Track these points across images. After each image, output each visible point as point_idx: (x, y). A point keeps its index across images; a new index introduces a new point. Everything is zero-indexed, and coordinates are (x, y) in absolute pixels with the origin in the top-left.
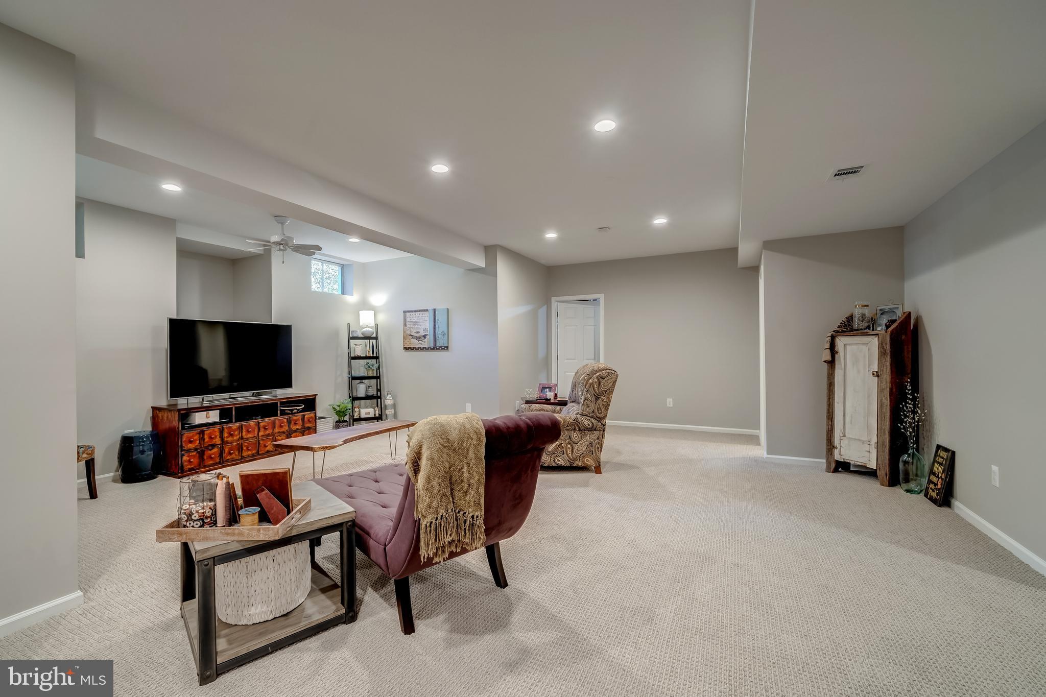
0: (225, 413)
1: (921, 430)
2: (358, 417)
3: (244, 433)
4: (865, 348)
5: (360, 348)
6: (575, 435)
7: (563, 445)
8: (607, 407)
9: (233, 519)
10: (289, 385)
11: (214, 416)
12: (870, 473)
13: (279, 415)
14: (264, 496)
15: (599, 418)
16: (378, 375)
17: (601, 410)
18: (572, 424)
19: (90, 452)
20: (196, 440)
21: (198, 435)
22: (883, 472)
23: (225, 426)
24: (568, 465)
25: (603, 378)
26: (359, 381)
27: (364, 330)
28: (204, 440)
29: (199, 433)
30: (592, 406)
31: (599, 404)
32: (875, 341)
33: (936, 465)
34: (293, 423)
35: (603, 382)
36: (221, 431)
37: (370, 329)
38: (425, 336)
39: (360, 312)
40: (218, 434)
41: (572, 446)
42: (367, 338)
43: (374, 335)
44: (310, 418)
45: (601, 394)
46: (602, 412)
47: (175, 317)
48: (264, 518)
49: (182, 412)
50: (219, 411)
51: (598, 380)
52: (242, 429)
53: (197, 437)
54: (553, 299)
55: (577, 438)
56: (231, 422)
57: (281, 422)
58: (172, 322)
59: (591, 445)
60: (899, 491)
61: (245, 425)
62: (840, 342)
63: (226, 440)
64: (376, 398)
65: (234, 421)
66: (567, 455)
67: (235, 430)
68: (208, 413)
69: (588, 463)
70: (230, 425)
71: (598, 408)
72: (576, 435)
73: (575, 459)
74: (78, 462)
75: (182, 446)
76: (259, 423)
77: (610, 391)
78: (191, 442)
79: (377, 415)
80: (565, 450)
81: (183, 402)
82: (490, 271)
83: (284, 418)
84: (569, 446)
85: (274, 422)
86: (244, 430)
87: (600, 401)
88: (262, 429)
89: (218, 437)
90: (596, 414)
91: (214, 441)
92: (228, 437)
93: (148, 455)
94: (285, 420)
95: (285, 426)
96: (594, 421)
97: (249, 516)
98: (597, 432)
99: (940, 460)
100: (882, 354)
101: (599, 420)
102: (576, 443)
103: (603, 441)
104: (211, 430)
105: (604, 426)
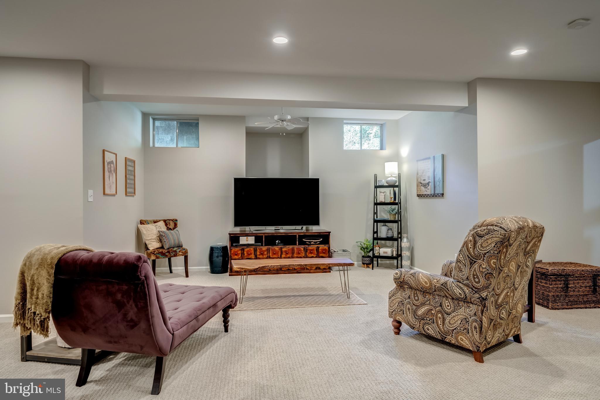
0: (258, 239)
2: (378, 255)
3: (271, 254)
5: (385, 195)
7: (433, 312)
10: (317, 223)
11: (251, 240)
13: (297, 244)
15: (476, 288)
16: (399, 219)
17: (478, 277)
18: (440, 289)
19: (184, 252)
20: (239, 254)
21: (240, 251)
23: (258, 248)
24: (439, 337)
25: (481, 236)
26: (382, 224)
27: (389, 179)
28: (244, 254)
29: (241, 250)
30: (466, 271)
31: (475, 270)
34: (308, 252)
35: (480, 242)
36: (255, 250)
37: (394, 179)
38: (428, 184)
39: (385, 163)
40: (253, 252)
41: (443, 315)
42: (392, 186)
43: (397, 184)
44: (323, 250)
45: (478, 257)
46: (479, 280)
49: (231, 235)
50: (254, 237)
51: (474, 238)
52: (270, 251)
53: (240, 252)
55: (449, 308)
56: (262, 245)
57: (299, 250)
59: (466, 320)
61: (271, 249)
63: (258, 256)
64: (396, 239)
65: (264, 245)
66: (438, 325)
67: (265, 251)
68: (247, 238)
69: (461, 342)
70: (261, 247)
71: (474, 275)
72: (448, 304)
73: (447, 333)
75: (231, 257)
76: (281, 249)
78: (236, 255)
79: (394, 255)
80: (435, 318)
81: (239, 229)
82: (471, 109)
83: (302, 247)
84: (440, 315)
85: (293, 250)
86: (271, 251)
87: (476, 266)
88: (284, 253)
89: (253, 254)
90: (471, 282)
91: (250, 256)
92: (259, 255)
93: (220, 259)
94: (302, 249)
95: (302, 253)
98: (474, 306)
101: (477, 290)
102: (448, 314)
103: (485, 320)
104: (248, 249)
105: (483, 300)
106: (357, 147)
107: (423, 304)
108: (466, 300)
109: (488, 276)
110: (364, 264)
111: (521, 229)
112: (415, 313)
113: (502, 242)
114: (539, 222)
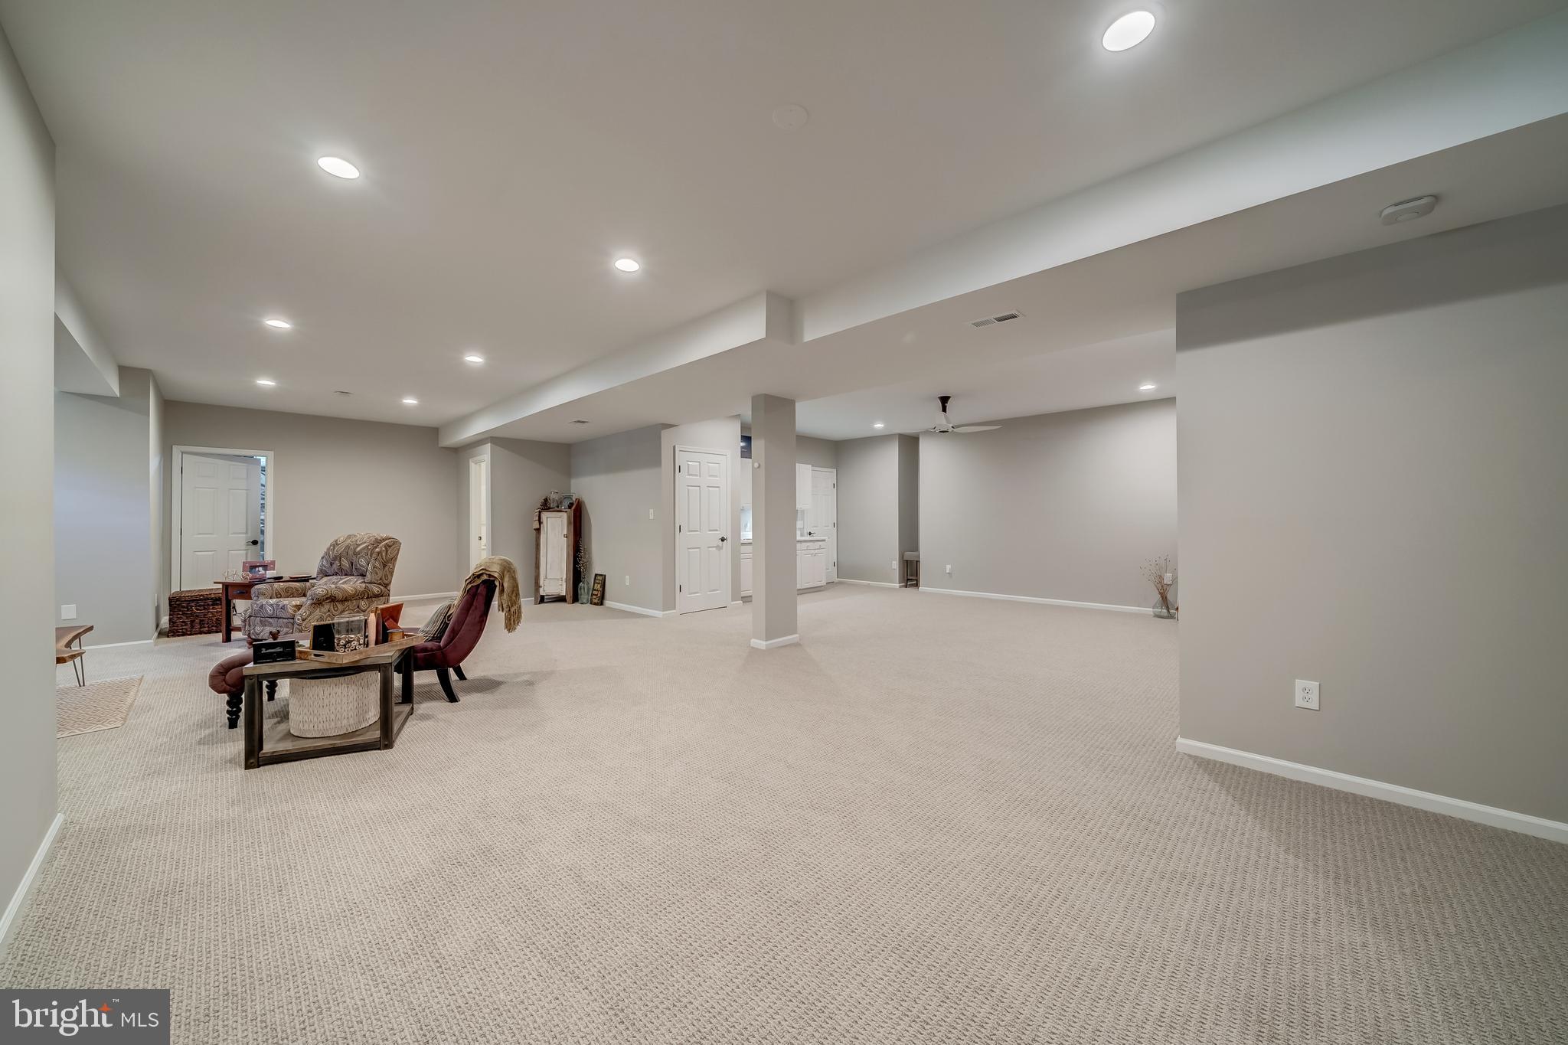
1: (588, 565)
4: (559, 520)
8: (392, 573)
12: (561, 599)
15: (385, 584)
17: (387, 577)
22: (569, 598)
25: (390, 547)
32: (565, 515)
33: (596, 585)
35: (389, 550)
45: (387, 562)
51: (386, 549)
54: (176, 448)
60: (577, 605)
62: (544, 515)
71: (385, 575)
77: (394, 559)
90: (383, 581)
96: (382, 587)
98: (383, 598)
99: (598, 581)
100: (569, 523)
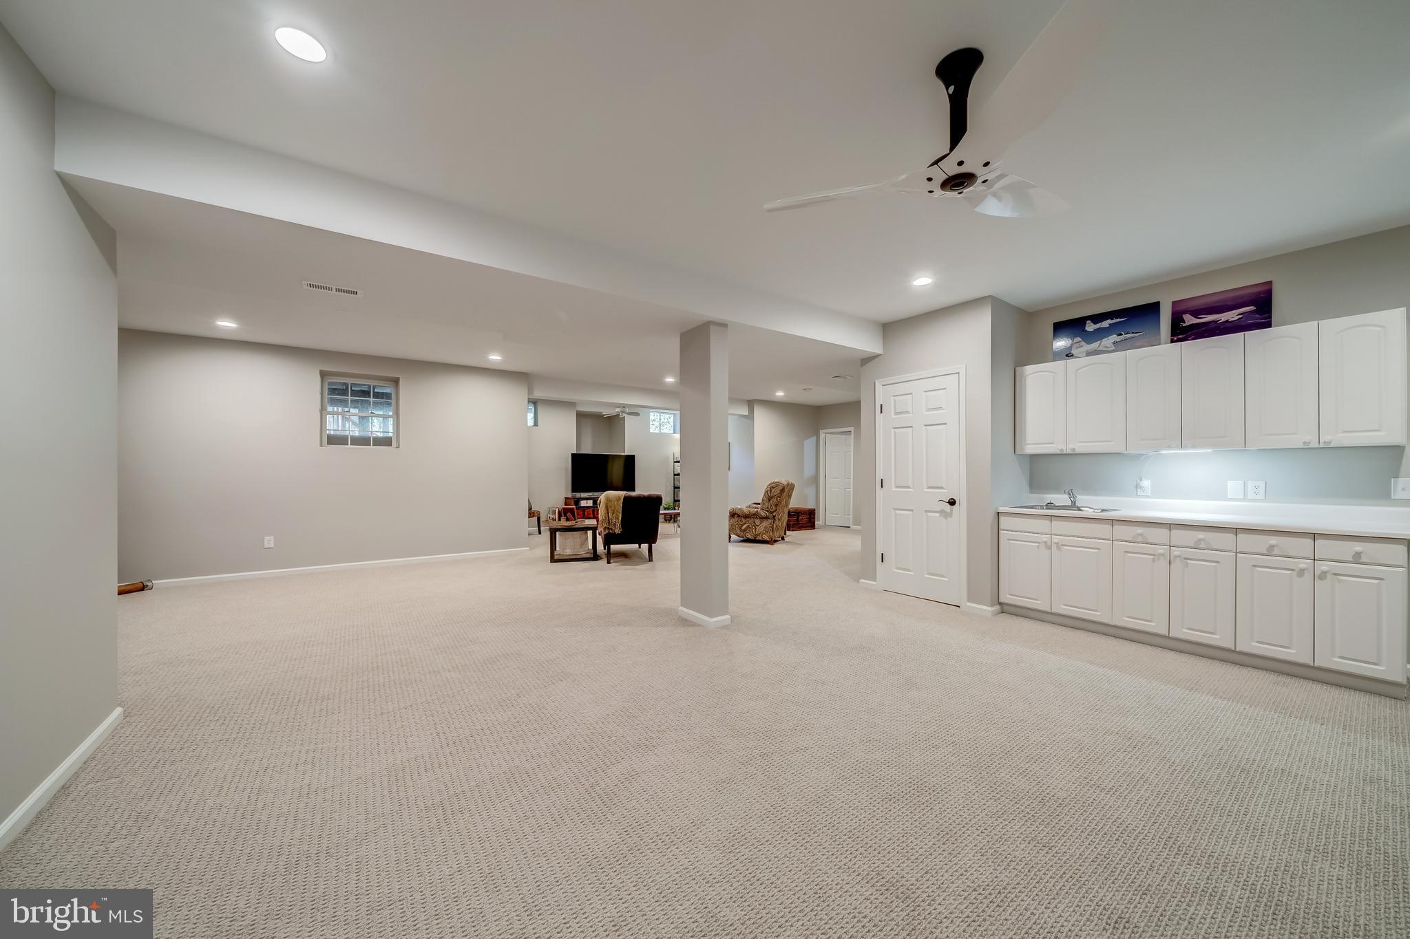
6: (757, 521)
7: (750, 527)
9: (560, 520)
10: (634, 490)
14: (569, 514)
18: (754, 514)
24: (753, 538)
30: (767, 504)
35: (773, 490)
36: (594, 510)
45: (771, 498)
46: (771, 508)
47: (575, 452)
48: (568, 520)
49: (576, 500)
50: (592, 500)
51: (770, 489)
54: (821, 431)
58: (573, 455)
59: (766, 527)
66: (752, 533)
68: (585, 501)
69: (764, 538)
71: (769, 506)
73: (757, 535)
74: (529, 517)
77: (779, 496)
80: (750, 529)
81: (578, 495)
82: (750, 416)
84: (753, 528)
87: (771, 501)
97: (563, 519)
101: (772, 513)
102: (758, 526)
103: (774, 526)
104: (588, 510)
105: (774, 517)
106: (657, 431)
107: (745, 524)
108: (767, 518)
109: (776, 505)
110: (666, 520)
111: (788, 484)
112: (740, 529)
113: (782, 490)
114: (791, 481)
